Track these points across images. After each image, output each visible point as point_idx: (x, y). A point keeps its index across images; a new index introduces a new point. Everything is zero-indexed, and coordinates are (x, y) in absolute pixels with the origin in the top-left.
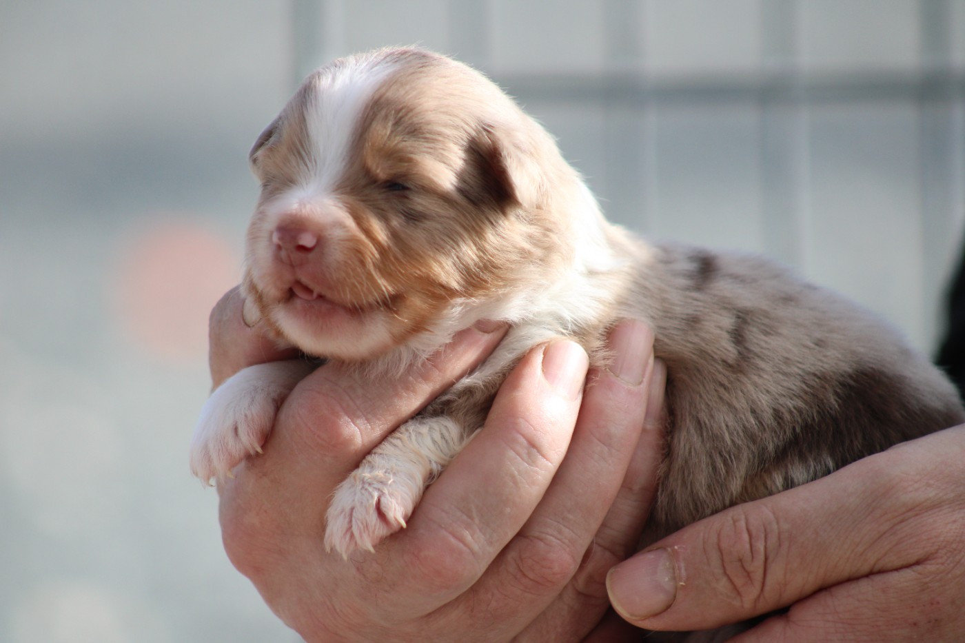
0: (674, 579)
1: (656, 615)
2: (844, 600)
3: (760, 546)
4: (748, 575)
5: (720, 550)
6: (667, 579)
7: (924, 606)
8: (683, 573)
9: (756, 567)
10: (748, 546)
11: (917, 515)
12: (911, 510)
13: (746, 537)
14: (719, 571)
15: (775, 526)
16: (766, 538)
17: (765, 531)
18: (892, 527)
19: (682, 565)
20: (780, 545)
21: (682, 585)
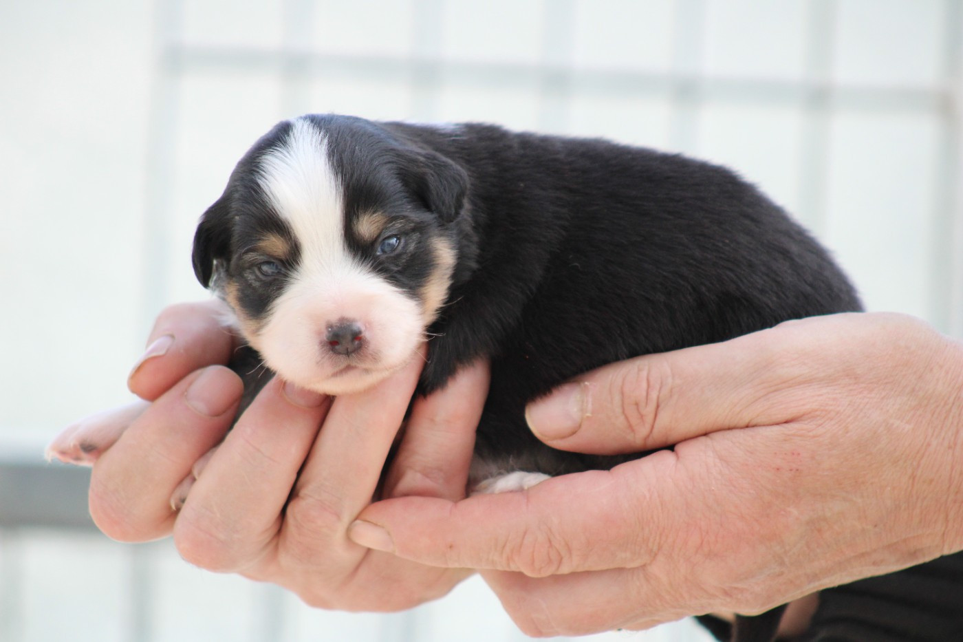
0: (582, 410)
1: (563, 437)
2: (721, 442)
3: (654, 395)
4: (642, 417)
5: (622, 393)
6: (575, 410)
7: (786, 454)
8: (590, 407)
9: (649, 411)
10: (644, 394)
11: (790, 387)
12: (784, 382)
13: (644, 385)
14: (619, 410)
15: (670, 380)
16: (661, 388)
17: (662, 383)
18: (766, 395)
19: (590, 400)
20: (671, 396)
21: (588, 417)
